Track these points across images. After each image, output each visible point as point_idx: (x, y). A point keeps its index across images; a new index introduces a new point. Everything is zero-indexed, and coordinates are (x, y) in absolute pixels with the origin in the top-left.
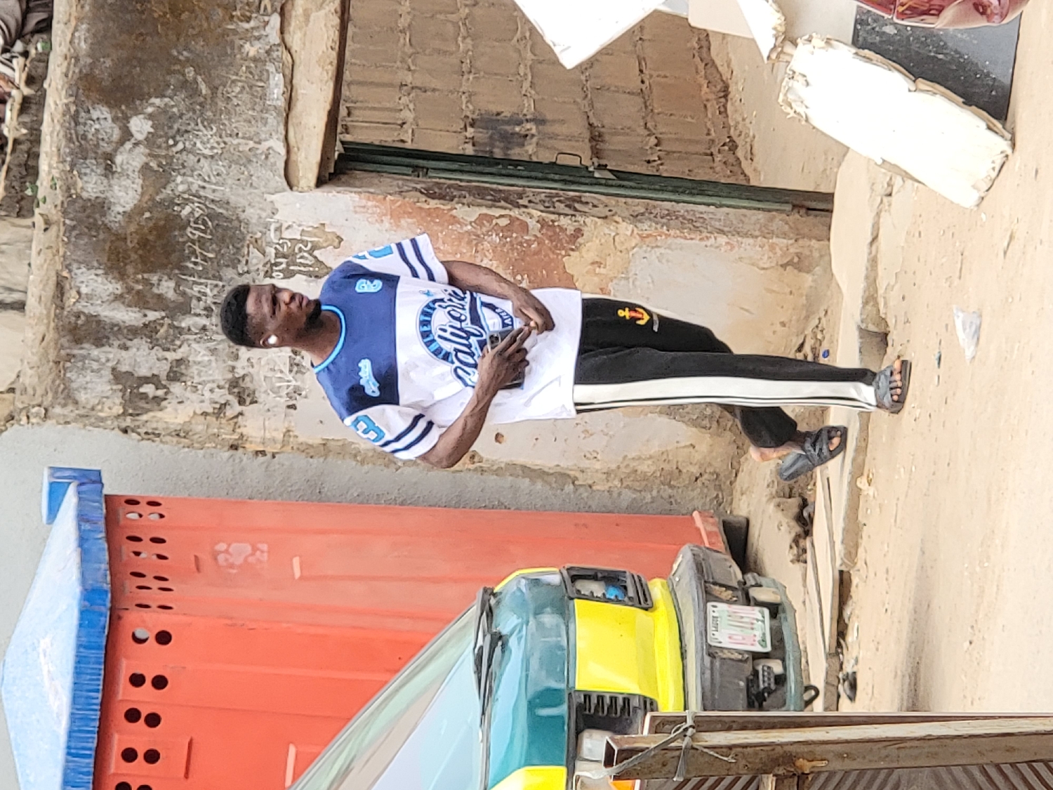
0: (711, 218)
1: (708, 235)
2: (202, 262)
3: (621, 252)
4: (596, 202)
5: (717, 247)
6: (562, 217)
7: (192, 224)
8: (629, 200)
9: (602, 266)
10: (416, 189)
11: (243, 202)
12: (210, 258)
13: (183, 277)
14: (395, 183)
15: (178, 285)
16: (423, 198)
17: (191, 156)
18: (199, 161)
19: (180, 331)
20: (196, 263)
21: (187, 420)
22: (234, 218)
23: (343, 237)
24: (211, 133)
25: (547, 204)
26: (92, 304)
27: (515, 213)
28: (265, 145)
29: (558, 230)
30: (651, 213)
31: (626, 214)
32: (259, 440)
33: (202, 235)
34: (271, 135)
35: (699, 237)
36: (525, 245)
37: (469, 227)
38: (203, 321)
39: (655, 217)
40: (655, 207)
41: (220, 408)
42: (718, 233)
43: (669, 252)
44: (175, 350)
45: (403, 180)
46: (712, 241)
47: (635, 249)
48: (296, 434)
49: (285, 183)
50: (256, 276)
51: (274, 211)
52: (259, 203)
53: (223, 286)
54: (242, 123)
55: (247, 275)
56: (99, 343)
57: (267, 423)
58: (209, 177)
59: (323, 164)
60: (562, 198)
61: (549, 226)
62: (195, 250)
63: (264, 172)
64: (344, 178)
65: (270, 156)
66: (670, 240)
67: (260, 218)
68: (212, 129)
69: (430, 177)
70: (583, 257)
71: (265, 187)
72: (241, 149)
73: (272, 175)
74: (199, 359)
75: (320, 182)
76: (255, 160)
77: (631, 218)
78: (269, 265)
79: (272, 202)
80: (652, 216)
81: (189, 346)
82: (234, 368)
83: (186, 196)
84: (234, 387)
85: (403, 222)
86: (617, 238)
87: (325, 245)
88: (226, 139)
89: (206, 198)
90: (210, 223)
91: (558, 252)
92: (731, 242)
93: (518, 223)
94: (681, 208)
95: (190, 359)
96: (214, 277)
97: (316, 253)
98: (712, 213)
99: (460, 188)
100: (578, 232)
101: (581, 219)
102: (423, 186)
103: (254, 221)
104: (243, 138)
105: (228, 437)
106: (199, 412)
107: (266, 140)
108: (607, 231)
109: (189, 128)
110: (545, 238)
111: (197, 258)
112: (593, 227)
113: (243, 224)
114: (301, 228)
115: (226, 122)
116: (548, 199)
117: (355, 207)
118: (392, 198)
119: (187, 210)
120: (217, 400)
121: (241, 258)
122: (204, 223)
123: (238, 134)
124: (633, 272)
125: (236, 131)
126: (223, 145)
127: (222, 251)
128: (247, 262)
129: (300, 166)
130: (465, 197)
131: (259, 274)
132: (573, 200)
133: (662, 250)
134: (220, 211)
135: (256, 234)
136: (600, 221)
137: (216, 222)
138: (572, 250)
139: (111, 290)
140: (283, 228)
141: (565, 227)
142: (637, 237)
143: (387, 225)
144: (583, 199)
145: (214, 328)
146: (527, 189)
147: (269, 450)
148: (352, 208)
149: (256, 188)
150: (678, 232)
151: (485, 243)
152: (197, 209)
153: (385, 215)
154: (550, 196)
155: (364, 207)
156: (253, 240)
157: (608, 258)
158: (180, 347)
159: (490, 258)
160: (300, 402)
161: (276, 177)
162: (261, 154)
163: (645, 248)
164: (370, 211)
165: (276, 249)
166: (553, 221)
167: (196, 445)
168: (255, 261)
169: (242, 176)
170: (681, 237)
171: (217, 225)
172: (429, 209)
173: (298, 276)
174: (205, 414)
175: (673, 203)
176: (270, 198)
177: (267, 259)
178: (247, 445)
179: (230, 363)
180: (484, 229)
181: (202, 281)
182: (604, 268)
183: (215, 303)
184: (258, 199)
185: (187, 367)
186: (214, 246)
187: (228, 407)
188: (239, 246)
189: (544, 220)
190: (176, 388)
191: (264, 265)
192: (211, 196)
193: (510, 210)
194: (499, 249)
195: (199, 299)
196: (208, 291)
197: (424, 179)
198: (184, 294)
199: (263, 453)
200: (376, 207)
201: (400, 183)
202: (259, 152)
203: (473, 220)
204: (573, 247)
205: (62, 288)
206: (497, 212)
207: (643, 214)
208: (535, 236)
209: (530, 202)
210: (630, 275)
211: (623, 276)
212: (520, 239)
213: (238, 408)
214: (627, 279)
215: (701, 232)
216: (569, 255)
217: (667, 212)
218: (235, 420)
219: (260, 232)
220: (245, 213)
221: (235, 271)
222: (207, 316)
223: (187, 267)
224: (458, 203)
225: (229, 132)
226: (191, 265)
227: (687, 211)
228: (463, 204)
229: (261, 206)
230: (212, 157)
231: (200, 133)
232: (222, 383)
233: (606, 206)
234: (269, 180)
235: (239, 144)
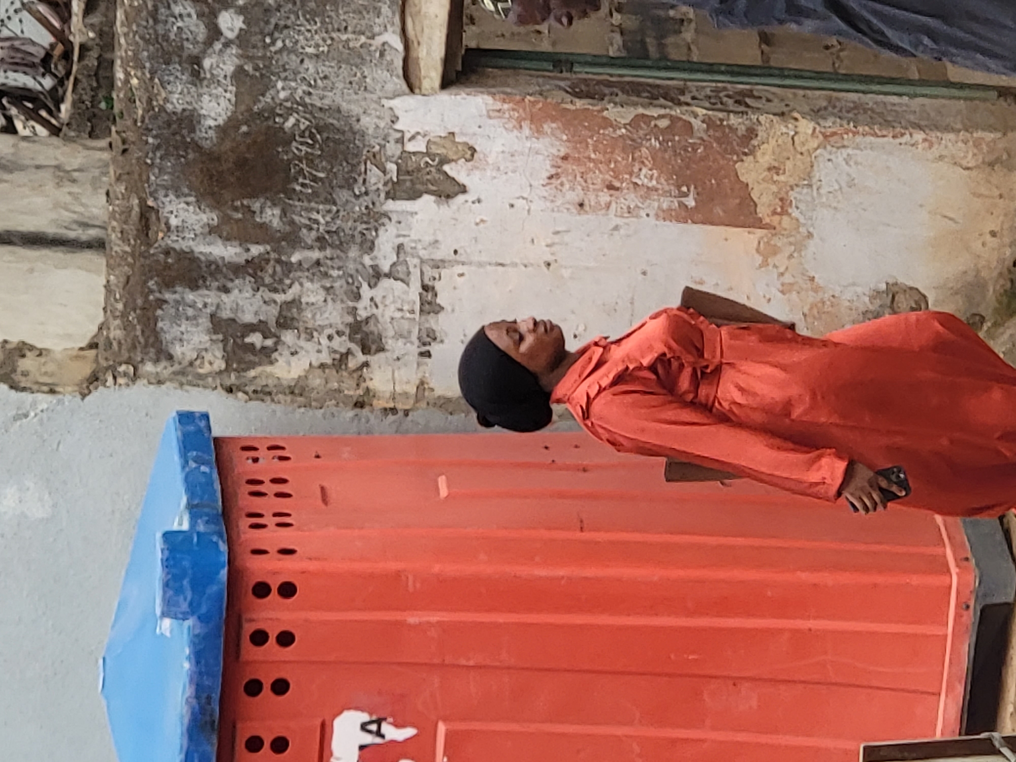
0: (905, 111)
1: (903, 131)
2: (312, 184)
3: (802, 154)
4: (770, 97)
5: (913, 145)
6: (732, 115)
7: (297, 138)
8: (809, 92)
9: (781, 172)
10: (560, 88)
11: (356, 109)
12: (321, 179)
13: (291, 202)
14: (534, 80)
15: (284, 213)
16: (568, 98)
17: (293, 57)
18: (302, 61)
19: (288, 268)
20: (303, 185)
21: (303, 374)
22: (346, 129)
23: (477, 148)
24: (315, 27)
25: (713, 101)
26: (183, 238)
27: (677, 111)
28: (379, 40)
29: (727, 130)
30: (834, 107)
31: (806, 109)
32: (388, 395)
33: (309, 150)
34: (385, 27)
35: (891, 135)
36: (690, 149)
37: (623, 131)
38: (316, 255)
39: (840, 111)
40: (838, 99)
41: (340, 360)
42: (913, 128)
43: (858, 152)
44: (284, 292)
45: (544, 77)
46: (907, 136)
47: (819, 151)
48: (431, 385)
49: (405, 87)
50: (375, 198)
51: (394, 119)
52: (376, 110)
53: (338, 211)
54: (351, 15)
55: (366, 198)
56: (194, 286)
57: (396, 374)
58: (315, 81)
59: (448, 61)
60: (731, 93)
61: (718, 126)
62: (302, 169)
63: (380, 72)
64: (474, 78)
65: (386, 53)
66: (859, 139)
67: (377, 127)
68: (316, 23)
69: (575, 73)
70: (757, 162)
71: (381, 91)
72: (351, 45)
73: (389, 75)
74: (312, 299)
75: (446, 84)
76: (368, 58)
77: (812, 113)
78: (390, 185)
79: (391, 109)
80: (836, 111)
81: (301, 285)
82: (355, 309)
83: (289, 104)
84: (357, 333)
85: (547, 127)
86: (796, 138)
87: (454, 158)
88: (334, 35)
89: (312, 105)
90: (318, 137)
91: (730, 156)
92: (929, 138)
93: (680, 124)
94: (869, 100)
95: (304, 300)
96: (326, 201)
97: (446, 168)
98: (907, 105)
99: (609, 84)
100: (751, 133)
101: (754, 117)
102: (569, 83)
103: (371, 131)
104: (354, 32)
105: (351, 393)
106: (315, 363)
107: (380, 34)
108: (784, 130)
109: (289, 23)
110: (712, 141)
111: (305, 178)
112: (767, 125)
113: (357, 137)
114: (427, 138)
115: (333, 14)
116: (713, 94)
117: (488, 111)
118: (532, 99)
119: (291, 121)
120: (336, 348)
121: (357, 177)
122: (312, 136)
123: (346, 28)
124: (817, 178)
125: (344, 24)
126: (329, 42)
127: (334, 170)
128: (364, 181)
129: (422, 64)
130: (617, 95)
131: (379, 195)
132: (743, 93)
133: (850, 151)
134: (331, 121)
135: (374, 147)
136: (776, 119)
137: (325, 135)
138: (746, 154)
139: (205, 220)
140: (406, 140)
141: (735, 127)
142: (821, 137)
143: (526, 131)
144: (756, 93)
145: (329, 262)
146: (689, 84)
147: (400, 406)
148: (485, 112)
149: (371, 93)
150: (867, 128)
151: (644, 150)
152: (303, 120)
153: (525, 119)
154: (716, 91)
155: (499, 111)
156: (370, 155)
157: (788, 162)
158: (290, 287)
159: (650, 166)
160: (434, 348)
161: (394, 78)
162: (375, 51)
163: (829, 147)
164: (507, 115)
165: (397, 164)
166: (721, 120)
167: (314, 404)
168: (373, 180)
169: (356, 79)
170: (872, 135)
171: (328, 138)
172: (577, 110)
173: (426, 197)
174: (322, 366)
175: (861, 95)
176: (388, 103)
177: (388, 177)
178: (375, 402)
179: (351, 304)
180: (641, 133)
181: (313, 204)
182: (784, 173)
183: (328, 232)
184: (374, 105)
185: (300, 310)
186: (324, 163)
187: (350, 357)
188: (354, 162)
189: (710, 118)
190: (288, 337)
191: (385, 184)
192: (318, 104)
193: (671, 108)
194: (660, 154)
195: (311, 229)
196: (319, 217)
197: (568, 75)
198: (292, 223)
199: (394, 410)
200: (513, 110)
201: (541, 80)
202: (373, 48)
203: (627, 121)
204: (746, 150)
205: (147, 220)
206: (654, 112)
207: (826, 108)
208: (701, 139)
209: (694, 98)
210: (814, 180)
211: (806, 182)
212: (683, 143)
213: (361, 358)
214: (810, 186)
215: (893, 127)
216: (742, 161)
217: (852, 105)
218: (359, 373)
219: (379, 144)
220: (361, 123)
221: (350, 193)
222: (322, 248)
223: (294, 190)
224: (609, 102)
225: (336, 26)
226: (298, 188)
227: (876, 103)
228: (615, 104)
229: (378, 113)
230: (317, 56)
231: (302, 29)
232: (341, 327)
233: (782, 100)
234: (385, 82)
235: (348, 40)
